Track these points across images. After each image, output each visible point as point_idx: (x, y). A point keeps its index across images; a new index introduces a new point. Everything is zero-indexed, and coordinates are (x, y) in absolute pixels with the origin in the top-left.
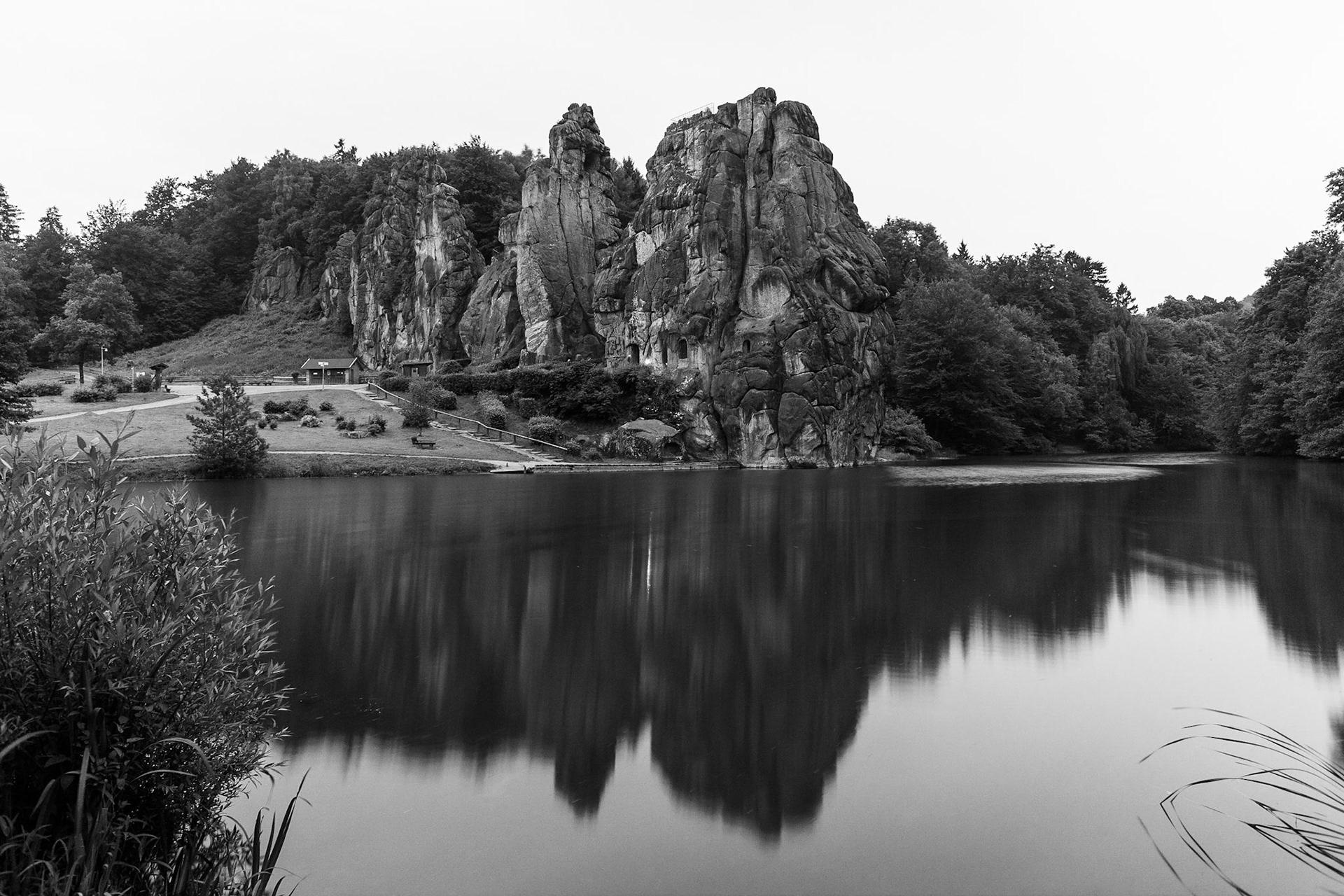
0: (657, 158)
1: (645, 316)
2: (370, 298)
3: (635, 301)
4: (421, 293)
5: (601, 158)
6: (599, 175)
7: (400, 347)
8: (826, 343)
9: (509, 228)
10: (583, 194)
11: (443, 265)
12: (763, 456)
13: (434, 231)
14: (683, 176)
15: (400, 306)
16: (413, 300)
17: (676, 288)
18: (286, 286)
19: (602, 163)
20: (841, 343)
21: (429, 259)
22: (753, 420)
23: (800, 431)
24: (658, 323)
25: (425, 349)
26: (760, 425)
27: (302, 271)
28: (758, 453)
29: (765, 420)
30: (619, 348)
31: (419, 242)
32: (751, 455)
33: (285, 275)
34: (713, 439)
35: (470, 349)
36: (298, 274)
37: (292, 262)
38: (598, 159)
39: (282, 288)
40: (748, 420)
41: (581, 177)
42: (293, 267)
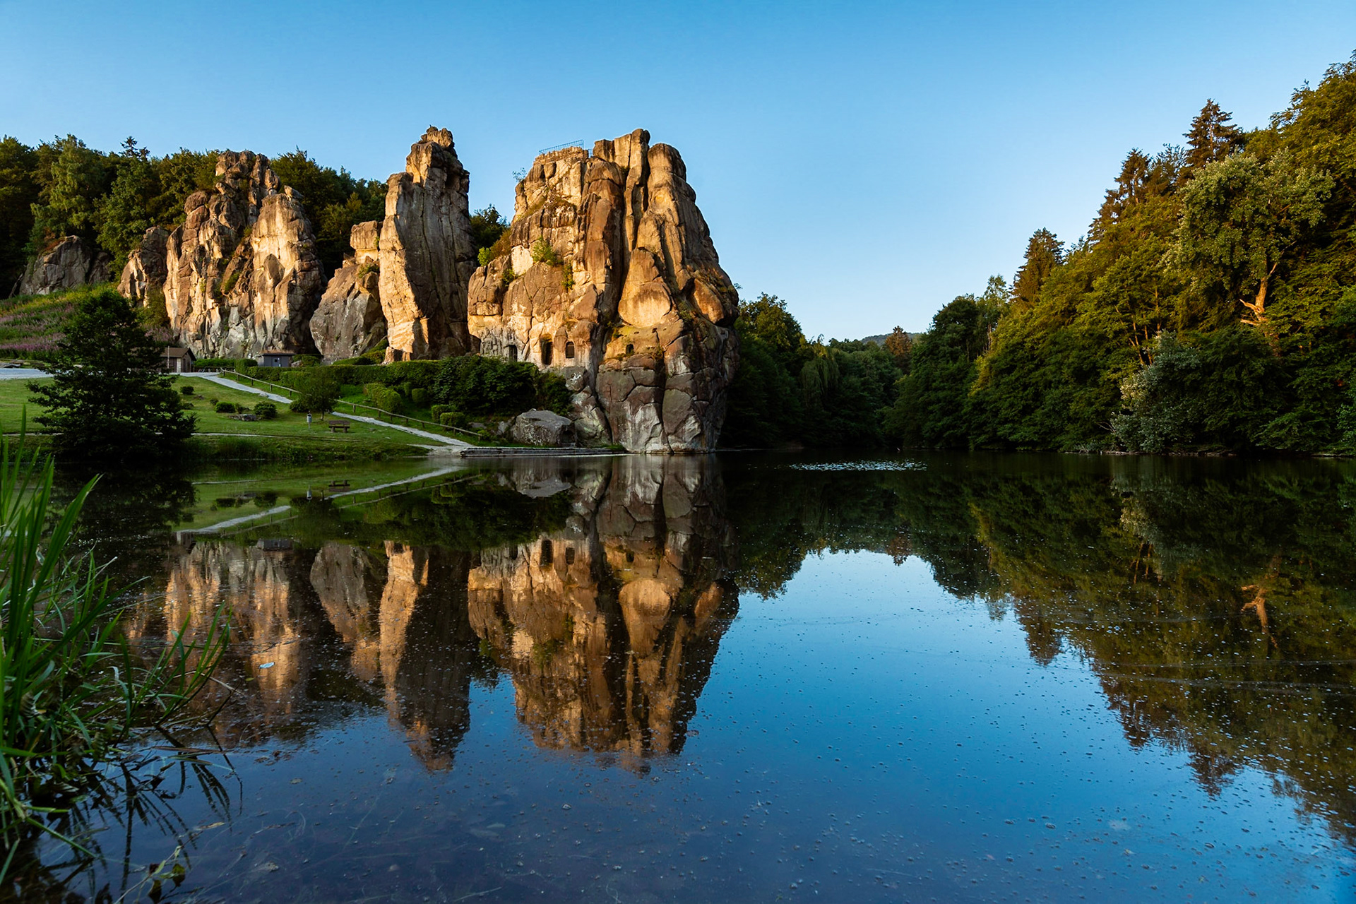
0: (528, 183)
1: (526, 321)
2: (196, 291)
3: (515, 307)
4: (263, 289)
5: (460, 180)
6: (458, 195)
7: (235, 341)
8: (700, 349)
9: (363, 234)
10: (443, 210)
11: (290, 263)
12: (646, 443)
13: (278, 232)
14: (559, 200)
15: (235, 300)
16: (252, 295)
17: (558, 297)
18: (71, 275)
19: (461, 185)
20: (712, 350)
21: (271, 257)
22: (640, 412)
23: (684, 422)
24: (538, 327)
25: (268, 343)
26: (647, 417)
27: (92, 263)
28: (642, 440)
29: (652, 413)
30: (495, 347)
31: (258, 240)
32: (635, 442)
33: (71, 264)
34: (600, 428)
35: (323, 346)
36: (87, 265)
37: (80, 252)
38: (457, 180)
39: (67, 277)
40: (634, 412)
41: (442, 194)
42: (81, 257)
